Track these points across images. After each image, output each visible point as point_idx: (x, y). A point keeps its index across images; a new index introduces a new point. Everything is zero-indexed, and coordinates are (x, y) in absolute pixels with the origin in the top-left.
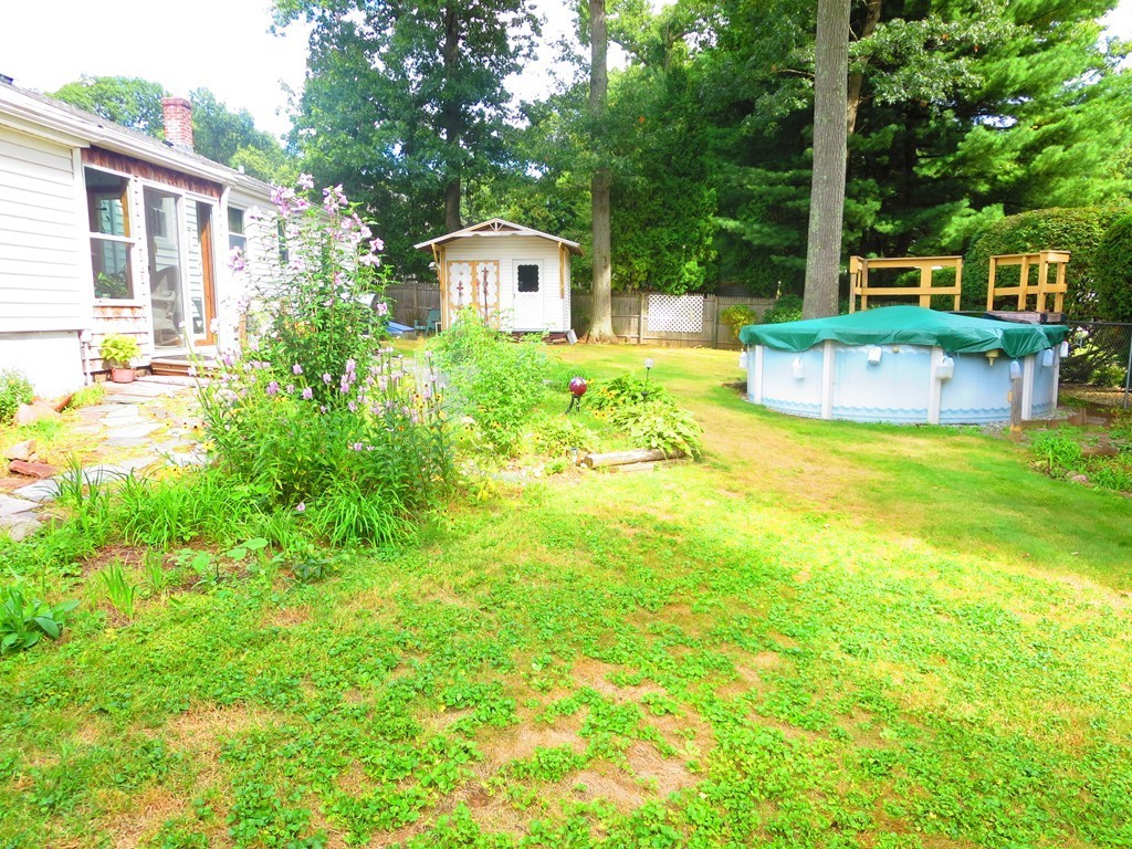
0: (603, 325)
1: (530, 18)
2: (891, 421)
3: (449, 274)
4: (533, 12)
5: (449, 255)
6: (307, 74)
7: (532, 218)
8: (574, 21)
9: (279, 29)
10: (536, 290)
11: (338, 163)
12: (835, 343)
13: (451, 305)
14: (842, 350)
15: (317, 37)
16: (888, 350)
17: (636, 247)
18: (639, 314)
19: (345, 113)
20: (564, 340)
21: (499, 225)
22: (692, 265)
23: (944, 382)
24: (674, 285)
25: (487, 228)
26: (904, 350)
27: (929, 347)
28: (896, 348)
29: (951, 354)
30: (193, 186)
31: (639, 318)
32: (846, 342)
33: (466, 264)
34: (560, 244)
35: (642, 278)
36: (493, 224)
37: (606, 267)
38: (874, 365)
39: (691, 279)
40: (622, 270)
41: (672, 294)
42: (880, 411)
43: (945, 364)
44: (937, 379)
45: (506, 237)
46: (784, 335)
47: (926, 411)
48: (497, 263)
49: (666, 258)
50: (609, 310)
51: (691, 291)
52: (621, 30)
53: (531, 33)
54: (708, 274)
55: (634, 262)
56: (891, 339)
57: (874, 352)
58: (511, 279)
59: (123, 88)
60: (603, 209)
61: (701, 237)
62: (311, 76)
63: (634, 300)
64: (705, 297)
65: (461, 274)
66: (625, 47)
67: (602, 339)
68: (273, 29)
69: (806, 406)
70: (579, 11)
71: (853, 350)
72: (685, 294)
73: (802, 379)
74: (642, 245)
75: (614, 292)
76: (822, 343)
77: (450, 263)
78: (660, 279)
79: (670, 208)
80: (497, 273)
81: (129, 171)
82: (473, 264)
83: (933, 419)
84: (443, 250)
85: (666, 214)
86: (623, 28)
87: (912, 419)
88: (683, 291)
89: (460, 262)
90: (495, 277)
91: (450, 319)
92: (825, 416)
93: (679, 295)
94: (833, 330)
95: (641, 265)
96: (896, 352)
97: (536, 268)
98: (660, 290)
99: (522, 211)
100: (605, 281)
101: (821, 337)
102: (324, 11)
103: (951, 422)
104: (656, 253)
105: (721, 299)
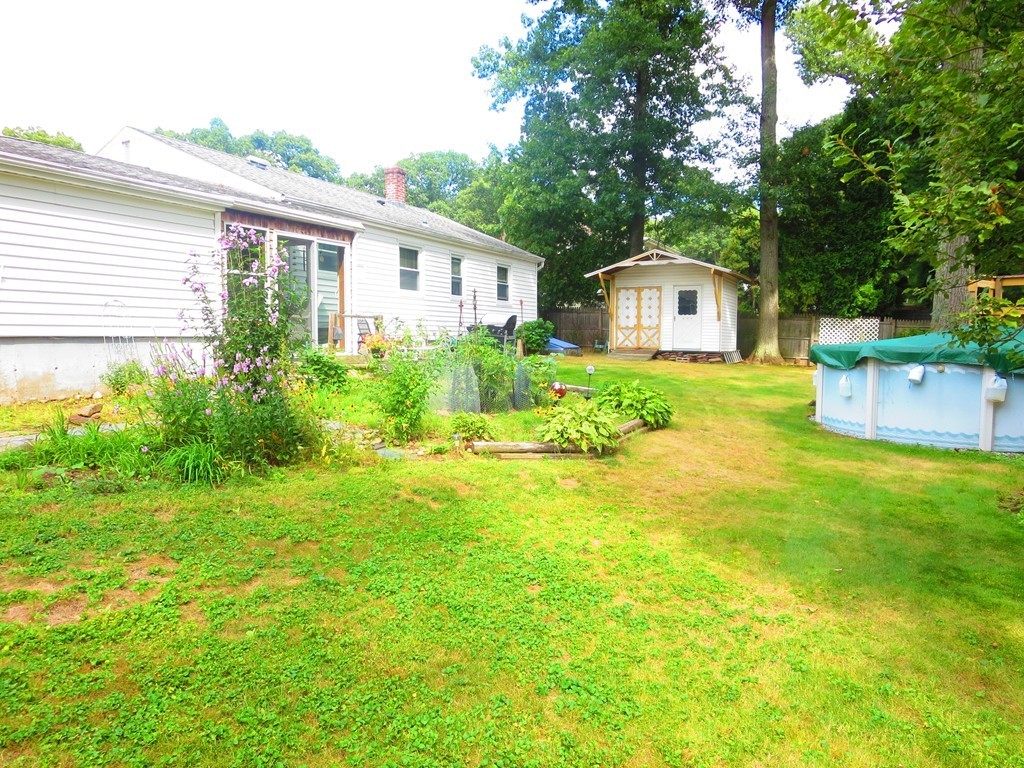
0: (769, 347)
1: (721, 68)
2: (935, 444)
3: (618, 299)
4: (723, 63)
5: (618, 283)
6: (522, 137)
7: (749, 248)
8: (798, 63)
9: (499, 106)
10: (695, 312)
11: (527, 209)
12: (879, 361)
13: (619, 327)
14: (886, 369)
15: (530, 108)
16: (930, 368)
17: (805, 271)
18: (810, 336)
19: (538, 167)
20: (719, 359)
21: (657, 255)
22: (868, 288)
23: (997, 405)
24: (845, 309)
25: (647, 258)
26: (950, 370)
27: (980, 367)
28: (941, 368)
29: (1003, 374)
30: (326, 234)
31: (809, 341)
32: (887, 360)
33: (632, 291)
34: (712, 271)
35: (811, 300)
36: (652, 255)
37: (772, 292)
38: (918, 384)
39: (865, 302)
40: (789, 294)
41: (844, 317)
42: (924, 433)
43: (996, 385)
44: (988, 401)
45: (663, 265)
46: (834, 352)
47: (978, 436)
48: (659, 289)
49: (836, 282)
50: (776, 333)
51: (865, 313)
52: (843, 67)
53: (723, 81)
54: (885, 297)
55: (802, 286)
56: (933, 358)
57: (915, 371)
58: (671, 303)
59: (438, 160)
60: (770, 237)
61: (876, 260)
62: (525, 139)
63: (804, 323)
64: (882, 320)
65: (628, 299)
66: (849, 81)
67: (767, 360)
68: (494, 106)
69: (852, 425)
70: (802, 53)
71: (896, 369)
72: (858, 316)
73: (850, 398)
74: (812, 270)
75: (781, 317)
76: (864, 361)
77: (618, 290)
78: (831, 302)
79: (844, 233)
80: (660, 298)
81: (265, 226)
82: (639, 290)
83: (985, 445)
84: (613, 278)
85: (839, 239)
86: (846, 62)
87: (962, 444)
88: (855, 313)
89: (627, 289)
90: (658, 301)
91: (617, 339)
92: (868, 436)
93: (852, 318)
94: (874, 348)
95: (808, 289)
96: (942, 372)
97: (695, 292)
98: (832, 313)
99: (739, 242)
100: (772, 304)
101: (864, 354)
102: (536, 87)
103: (1007, 449)
104: (827, 278)
105: (899, 322)
